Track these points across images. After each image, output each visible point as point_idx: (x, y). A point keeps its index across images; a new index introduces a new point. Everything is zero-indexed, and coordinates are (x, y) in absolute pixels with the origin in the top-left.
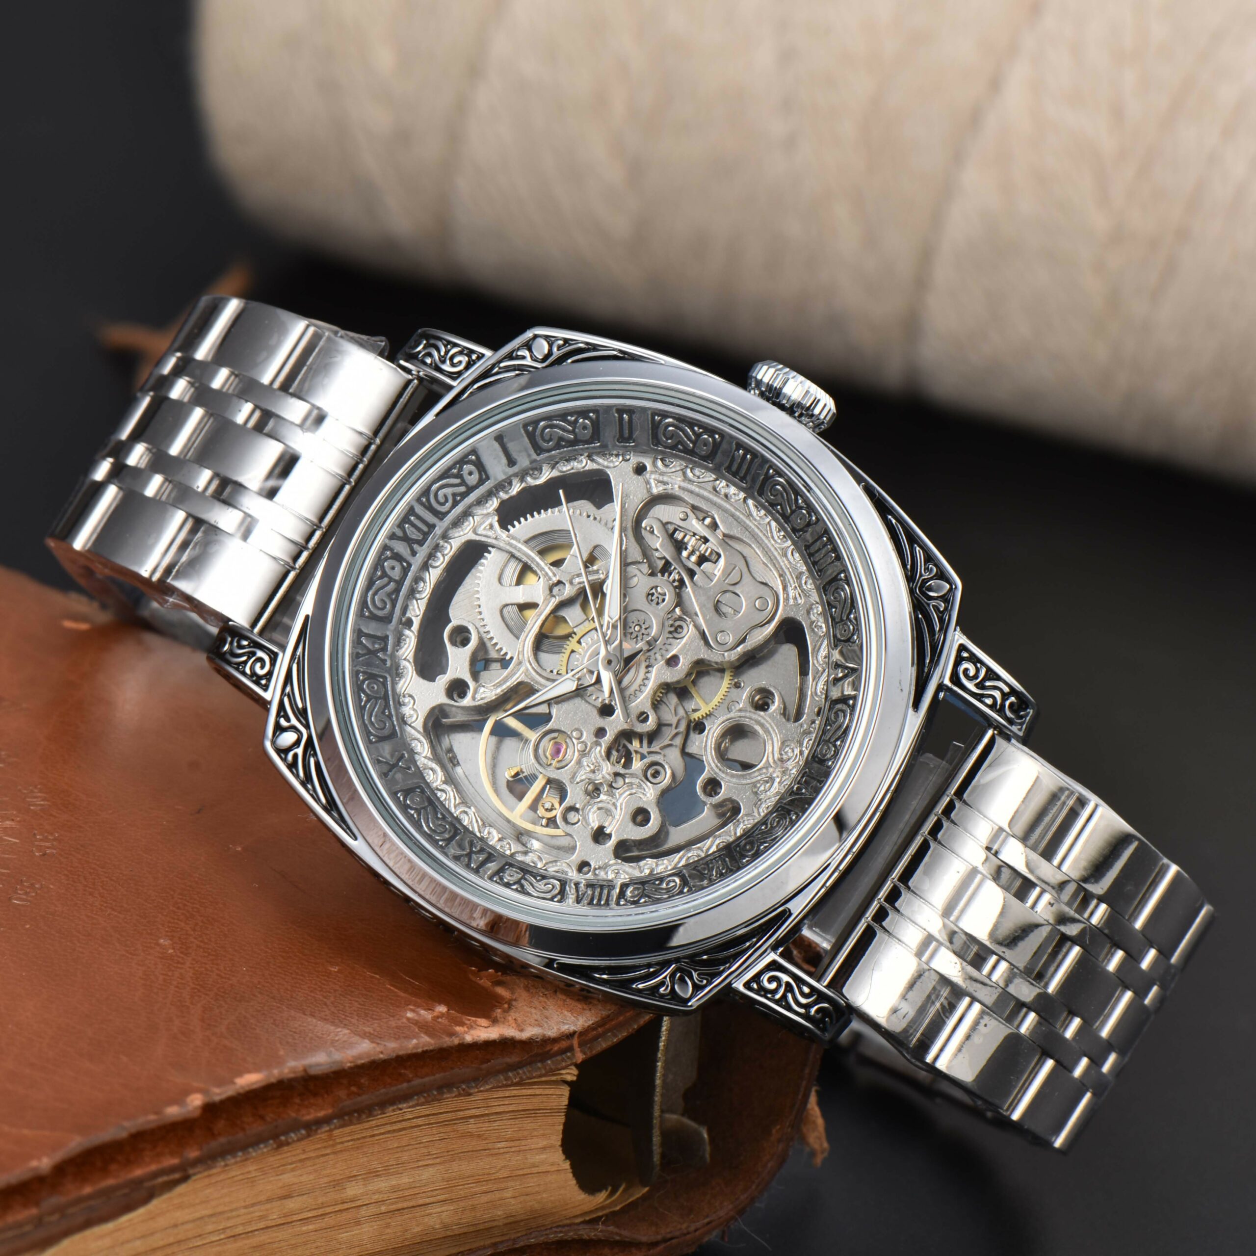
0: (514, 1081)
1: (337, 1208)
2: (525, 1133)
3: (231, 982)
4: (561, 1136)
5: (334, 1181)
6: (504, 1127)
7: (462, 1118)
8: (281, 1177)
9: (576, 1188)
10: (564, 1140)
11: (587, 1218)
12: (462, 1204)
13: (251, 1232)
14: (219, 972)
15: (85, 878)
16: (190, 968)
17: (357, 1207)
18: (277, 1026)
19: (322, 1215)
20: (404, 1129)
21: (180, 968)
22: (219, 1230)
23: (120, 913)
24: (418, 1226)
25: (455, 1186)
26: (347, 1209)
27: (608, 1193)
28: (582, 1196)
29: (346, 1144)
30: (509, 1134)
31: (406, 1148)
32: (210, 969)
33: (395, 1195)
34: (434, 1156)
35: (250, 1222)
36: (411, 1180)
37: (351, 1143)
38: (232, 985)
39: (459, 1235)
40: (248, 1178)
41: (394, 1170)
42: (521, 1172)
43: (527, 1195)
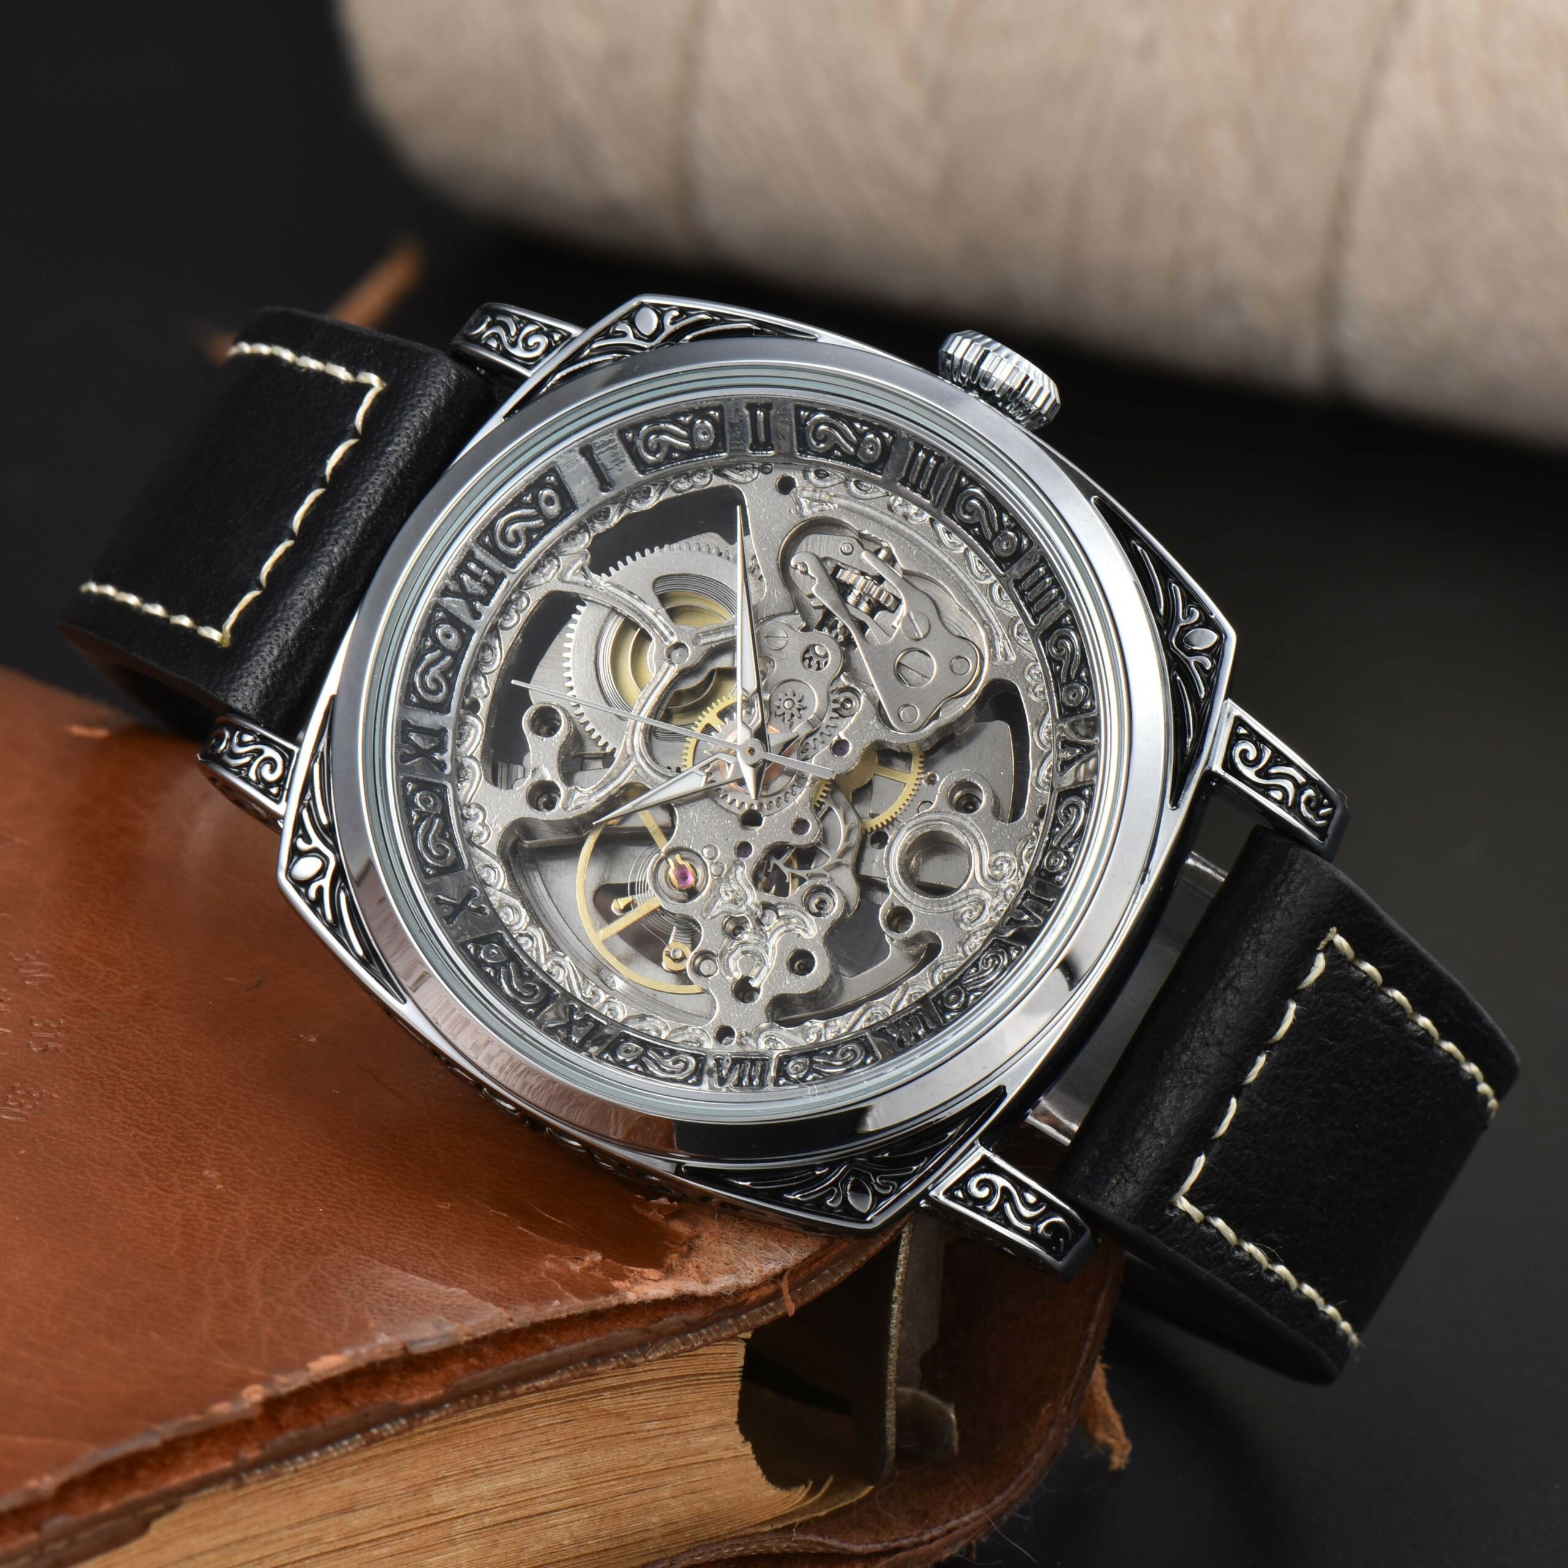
0: (696, 1345)
1: (421, 1523)
2: (686, 1407)
3: (302, 1228)
4: (737, 1409)
5: (415, 1485)
6: (654, 1401)
7: (592, 1392)
8: (338, 1484)
9: (763, 1480)
10: (741, 1415)
11: (780, 1526)
12: (600, 1509)
13: (300, 1561)
14: (286, 1215)
15: (102, 1084)
16: (246, 1209)
17: (450, 1519)
18: (366, 1287)
19: (399, 1533)
20: (510, 1410)
21: (233, 1211)
22: (253, 1560)
23: (149, 1133)
24: (538, 1542)
25: (588, 1485)
26: (436, 1523)
27: (808, 1489)
28: (770, 1492)
29: (428, 1435)
30: (662, 1410)
31: (515, 1436)
32: (273, 1210)
33: (502, 1502)
34: (557, 1445)
35: (297, 1548)
36: (525, 1480)
37: (434, 1433)
38: (303, 1232)
39: (599, 1552)
40: (290, 1488)
41: (500, 1467)
42: (682, 1462)
43: (692, 1493)
